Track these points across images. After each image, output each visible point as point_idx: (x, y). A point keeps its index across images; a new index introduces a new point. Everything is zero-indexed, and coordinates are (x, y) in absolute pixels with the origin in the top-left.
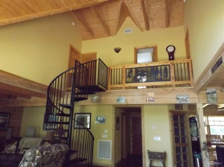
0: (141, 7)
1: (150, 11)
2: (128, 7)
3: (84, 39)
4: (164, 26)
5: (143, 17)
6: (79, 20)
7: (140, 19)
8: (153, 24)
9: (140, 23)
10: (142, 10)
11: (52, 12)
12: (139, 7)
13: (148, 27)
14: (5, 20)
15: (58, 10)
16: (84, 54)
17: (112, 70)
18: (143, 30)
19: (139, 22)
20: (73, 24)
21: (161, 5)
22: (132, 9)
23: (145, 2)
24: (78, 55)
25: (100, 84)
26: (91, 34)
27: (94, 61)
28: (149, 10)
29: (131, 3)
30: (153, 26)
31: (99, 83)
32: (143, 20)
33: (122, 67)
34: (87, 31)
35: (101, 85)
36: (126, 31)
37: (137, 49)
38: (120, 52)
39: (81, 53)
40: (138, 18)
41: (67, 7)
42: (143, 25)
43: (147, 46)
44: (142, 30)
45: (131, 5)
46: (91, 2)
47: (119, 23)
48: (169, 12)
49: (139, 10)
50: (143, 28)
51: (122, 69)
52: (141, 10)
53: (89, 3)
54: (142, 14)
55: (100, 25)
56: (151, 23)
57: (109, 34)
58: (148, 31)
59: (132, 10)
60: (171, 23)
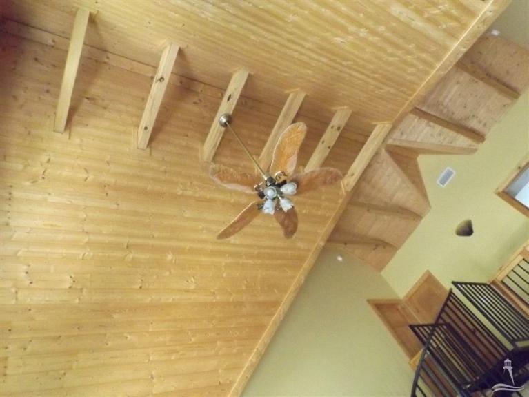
0: (426, 121)
1: (448, 111)
2: (405, 144)
3: (380, 266)
4: (508, 101)
5: (446, 130)
6: (346, 244)
7: (445, 139)
8: (480, 122)
9: (453, 144)
10: (432, 124)
11: (300, 276)
12: (423, 125)
13: (478, 136)
14: (250, 359)
15: (306, 265)
16: (407, 296)
17: (503, 282)
18: (474, 148)
19: (449, 144)
20: (340, 259)
21: (458, 83)
22: (414, 140)
23: (424, 109)
24: (399, 307)
25: (517, 341)
26: (384, 247)
27: (448, 299)
28: (445, 111)
29: (402, 133)
30: (485, 125)
31: (512, 341)
32: (452, 133)
33: (521, 258)
34: (374, 249)
35: (519, 340)
36: (443, 182)
37: (503, 192)
38: (474, 228)
39: (400, 300)
40: (439, 141)
41: (315, 246)
42: (462, 141)
43: (519, 168)
44: (471, 151)
45: (404, 137)
46: (340, 201)
47: (414, 182)
48: (487, 75)
49: (427, 129)
50: (470, 146)
51: (524, 259)
52: (430, 126)
53: (339, 206)
54: (438, 128)
55: (386, 217)
56: (473, 124)
57: (417, 217)
58: (485, 142)
59: (415, 142)
60: (514, 84)
